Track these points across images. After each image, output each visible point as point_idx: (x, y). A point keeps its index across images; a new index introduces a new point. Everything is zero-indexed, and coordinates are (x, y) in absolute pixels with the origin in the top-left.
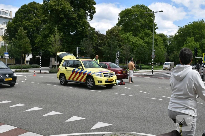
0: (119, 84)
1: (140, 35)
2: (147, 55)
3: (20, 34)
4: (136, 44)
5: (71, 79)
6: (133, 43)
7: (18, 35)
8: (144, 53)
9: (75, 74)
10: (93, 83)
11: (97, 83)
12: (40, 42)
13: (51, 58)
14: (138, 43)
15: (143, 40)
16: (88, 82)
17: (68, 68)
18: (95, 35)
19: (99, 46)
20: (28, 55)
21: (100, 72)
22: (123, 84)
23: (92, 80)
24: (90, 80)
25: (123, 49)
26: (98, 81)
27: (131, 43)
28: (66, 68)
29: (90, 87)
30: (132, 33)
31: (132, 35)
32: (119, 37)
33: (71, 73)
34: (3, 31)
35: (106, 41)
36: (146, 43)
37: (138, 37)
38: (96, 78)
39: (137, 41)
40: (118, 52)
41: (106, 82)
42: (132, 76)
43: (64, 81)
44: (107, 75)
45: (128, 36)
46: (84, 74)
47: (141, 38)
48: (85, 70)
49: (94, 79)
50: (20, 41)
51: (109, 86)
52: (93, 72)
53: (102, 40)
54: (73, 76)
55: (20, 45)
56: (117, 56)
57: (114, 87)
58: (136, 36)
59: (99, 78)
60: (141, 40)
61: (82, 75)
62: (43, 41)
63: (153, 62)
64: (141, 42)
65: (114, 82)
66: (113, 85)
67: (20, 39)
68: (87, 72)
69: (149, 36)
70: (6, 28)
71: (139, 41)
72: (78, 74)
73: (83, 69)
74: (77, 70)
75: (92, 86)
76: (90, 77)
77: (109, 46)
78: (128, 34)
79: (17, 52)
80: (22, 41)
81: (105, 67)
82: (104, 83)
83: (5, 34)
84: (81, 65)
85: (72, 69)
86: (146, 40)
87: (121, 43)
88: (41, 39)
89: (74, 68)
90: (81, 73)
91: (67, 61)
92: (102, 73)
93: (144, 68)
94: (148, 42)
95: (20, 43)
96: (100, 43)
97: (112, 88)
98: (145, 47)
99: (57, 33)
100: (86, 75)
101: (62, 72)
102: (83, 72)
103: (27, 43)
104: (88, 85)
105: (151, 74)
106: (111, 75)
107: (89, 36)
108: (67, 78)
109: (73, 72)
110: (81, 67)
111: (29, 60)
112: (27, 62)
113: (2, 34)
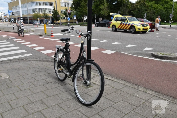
0: (150, 31)
1: (161, 3)
2: (165, 16)
3: (83, 5)
4: (157, 9)
5: (120, 28)
6: (155, 8)
7: (81, 5)
8: (163, 14)
9: (122, 25)
10: (134, 30)
11: (137, 30)
12: (94, 9)
13: (99, 18)
14: (158, 8)
15: (163, 6)
16: (131, 29)
17: (118, 22)
18: (130, 4)
19: (132, 11)
20: (85, 17)
21: (140, 24)
22: (152, 32)
23: (134, 28)
24: (133, 28)
25: (148, 12)
26: (138, 29)
27: (154, 8)
28: (116, 22)
29: (132, 32)
30: (154, 2)
31: (154, 3)
32: (145, 4)
33: (120, 24)
34: (71, 4)
35: (136, 7)
36: (165, 8)
37: (159, 5)
38: (136, 27)
39: (158, 7)
40: (146, 14)
41: (143, 29)
42: (158, 27)
43: (115, 29)
44: (144, 25)
45: (152, 4)
46: (129, 25)
47: (161, 5)
48: (129, 22)
49: (135, 27)
50: (83, 9)
51: (144, 32)
52: (135, 23)
53: (134, 7)
54: (121, 26)
55: (83, 11)
56: (145, 16)
57: (147, 33)
58: (157, 4)
59: (139, 27)
60: (162, 6)
61: (127, 25)
62: (95, 9)
63: (171, 20)
64: (161, 7)
65: (148, 30)
66: (146, 31)
67: (83, 8)
68: (131, 24)
69: (167, 3)
70: (72, 2)
71: (160, 7)
72: (125, 25)
73: (128, 22)
74: (123, 22)
75: (134, 31)
76: (132, 26)
77: (139, 10)
78: (151, 3)
79: (81, 15)
80: (84, 8)
81: (141, 21)
82: (142, 30)
83: (72, 6)
84: (126, 20)
85: (120, 22)
86: (165, 6)
87: (147, 9)
88: (94, 7)
89: (122, 22)
90: (126, 24)
91: (117, 18)
92: (141, 24)
93: (162, 24)
94: (167, 7)
95: (83, 10)
96: (132, 9)
97: (146, 33)
98: (164, 11)
99: (105, 3)
100: (130, 25)
101: (113, 24)
102: (128, 24)
103: (87, 9)
104: (131, 31)
105: (169, 27)
106: (146, 25)
107: (126, 5)
108: (117, 27)
109: (121, 24)
110: (127, 21)
111: (86, 20)
112: (85, 21)
113: (70, 6)
